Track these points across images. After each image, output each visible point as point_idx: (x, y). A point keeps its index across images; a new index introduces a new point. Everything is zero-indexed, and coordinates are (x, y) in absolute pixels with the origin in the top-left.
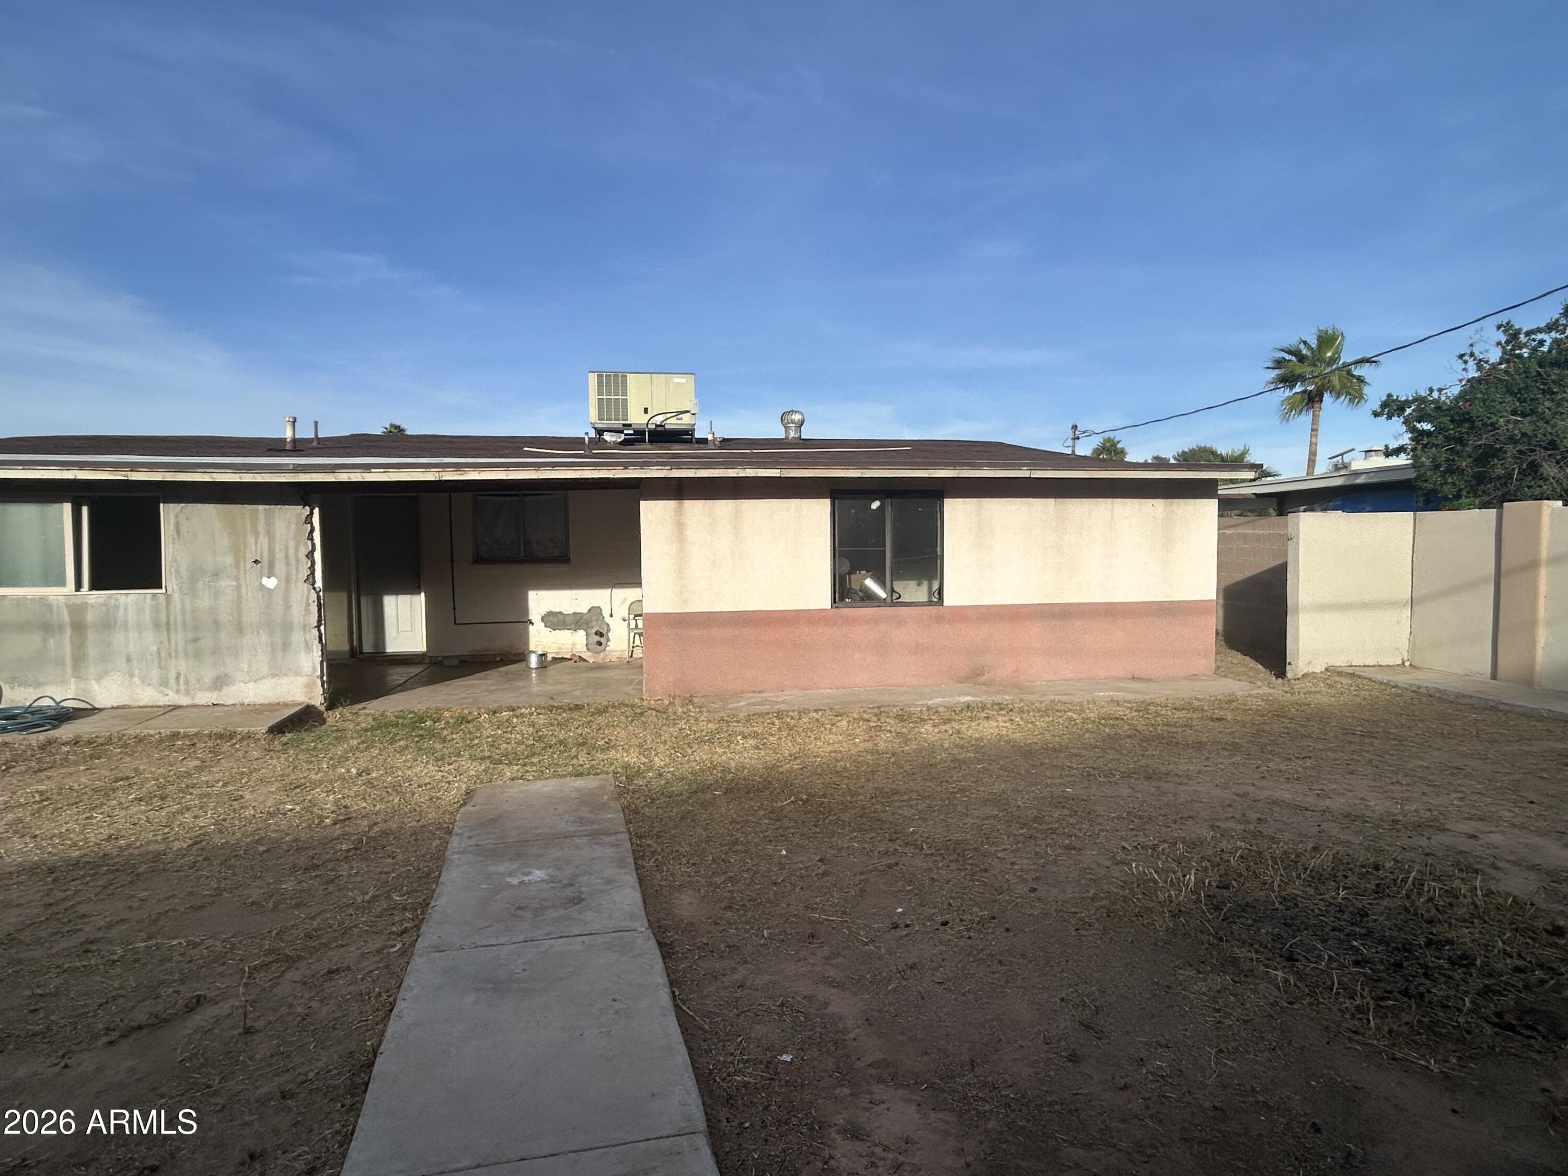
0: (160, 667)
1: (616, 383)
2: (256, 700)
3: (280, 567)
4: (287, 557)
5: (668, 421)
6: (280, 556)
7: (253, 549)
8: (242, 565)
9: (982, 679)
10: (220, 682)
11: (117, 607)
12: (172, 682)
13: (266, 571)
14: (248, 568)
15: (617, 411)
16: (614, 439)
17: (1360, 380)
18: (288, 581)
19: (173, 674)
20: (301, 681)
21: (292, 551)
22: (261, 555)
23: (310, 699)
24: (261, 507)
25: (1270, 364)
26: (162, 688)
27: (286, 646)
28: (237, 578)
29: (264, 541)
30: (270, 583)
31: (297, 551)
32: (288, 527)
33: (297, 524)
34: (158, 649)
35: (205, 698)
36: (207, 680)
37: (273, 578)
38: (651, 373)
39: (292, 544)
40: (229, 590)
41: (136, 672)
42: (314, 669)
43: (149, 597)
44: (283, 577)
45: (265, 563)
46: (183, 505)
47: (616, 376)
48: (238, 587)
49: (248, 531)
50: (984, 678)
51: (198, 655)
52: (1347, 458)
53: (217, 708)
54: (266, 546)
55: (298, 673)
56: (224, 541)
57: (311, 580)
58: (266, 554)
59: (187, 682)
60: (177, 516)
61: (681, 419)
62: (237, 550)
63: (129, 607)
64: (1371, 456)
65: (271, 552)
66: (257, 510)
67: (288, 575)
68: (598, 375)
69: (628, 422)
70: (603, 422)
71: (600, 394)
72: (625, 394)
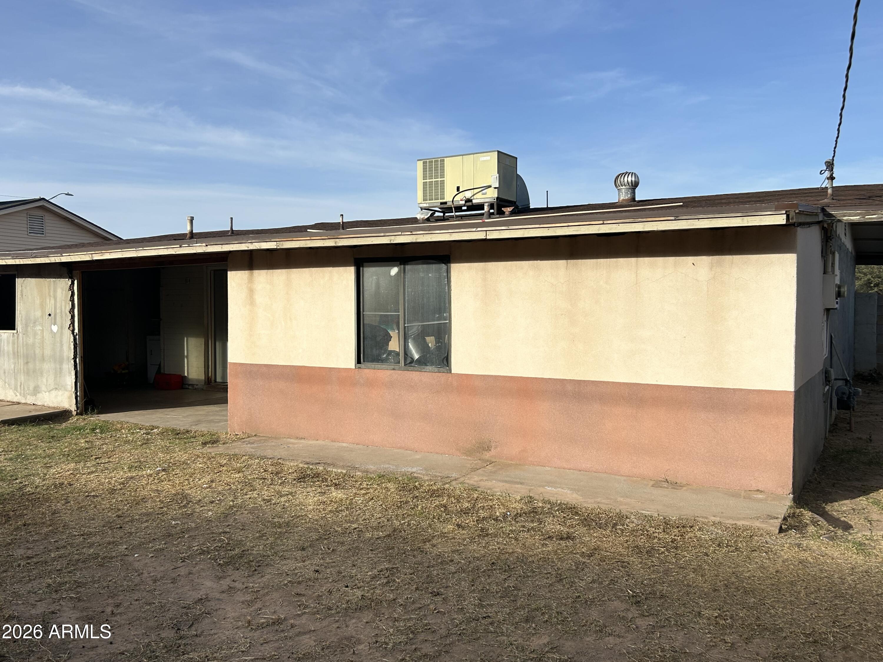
0: (15, 378)
1: (436, 167)
3: (58, 320)
4: (61, 312)
5: (475, 197)
6: (58, 312)
7: (48, 305)
8: (44, 316)
10: (36, 390)
12: (19, 387)
13: (53, 321)
14: (46, 318)
15: (436, 192)
18: (62, 327)
19: (19, 383)
20: (67, 394)
21: (63, 307)
22: (51, 311)
26: (15, 393)
27: (61, 370)
28: (42, 325)
29: (53, 301)
30: (55, 329)
31: (65, 308)
32: (62, 292)
33: (66, 291)
34: (14, 368)
35: (31, 400)
36: (31, 389)
37: (56, 325)
38: (463, 155)
39: (63, 304)
40: (40, 333)
41: (7, 380)
42: (72, 387)
43: (11, 335)
44: (60, 325)
45: (53, 315)
46: (24, 279)
47: (436, 161)
48: (43, 331)
49: (47, 295)
51: (28, 373)
54: (53, 305)
55: (65, 389)
56: (37, 301)
57: (71, 328)
58: (53, 309)
59: (24, 388)
60: (22, 286)
61: (485, 194)
62: (42, 307)
63: (5, 341)
65: (56, 308)
66: (52, 282)
67: (62, 324)
68: (424, 163)
69: (444, 201)
70: (426, 202)
71: (425, 178)
72: (443, 176)
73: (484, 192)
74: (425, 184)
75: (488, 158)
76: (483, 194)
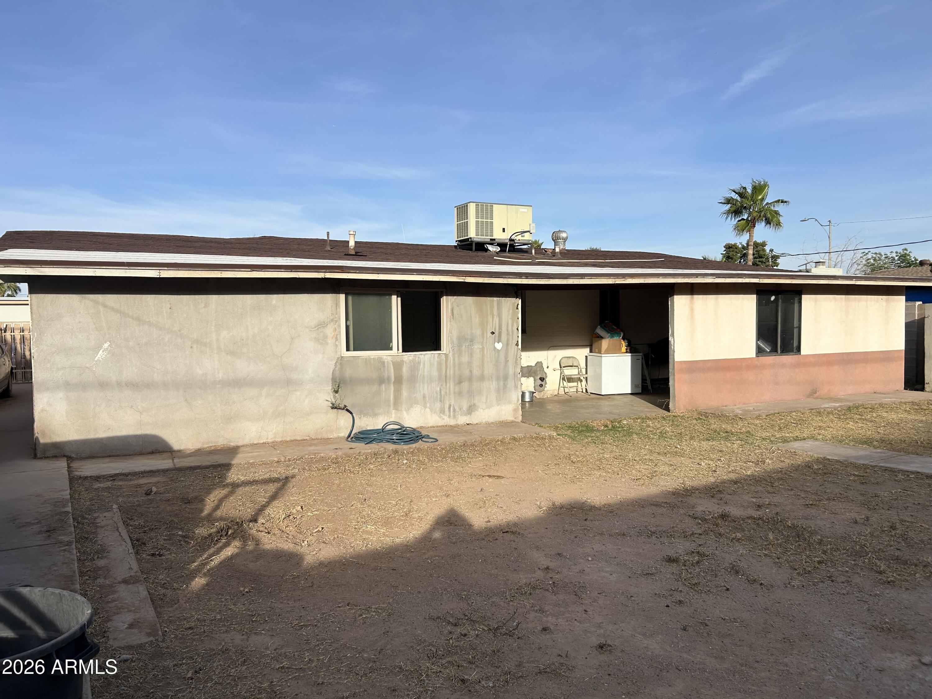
0: (441, 401)
1: (487, 210)
2: (489, 420)
3: (504, 337)
4: (507, 330)
5: (517, 238)
6: (504, 329)
7: (491, 324)
8: (485, 335)
9: (815, 395)
10: (471, 409)
11: (419, 363)
12: (447, 410)
13: (497, 338)
14: (488, 336)
15: (487, 230)
16: (494, 250)
17: (777, 213)
18: (507, 345)
19: (447, 406)
20: (511, 407)
21: (510, 326)
22: (495, 329)
23: (515, 418)
24: (495, 299)
25: (723, 201)
26: (442, 415)
27: (505, 386)
28: (482, 343)
29: (496, 320)
30: (499, 346)
31: (512, 326)
32: (509, 311)
33: (513, 310)
34: (440, 389)
35: (463, 420)
36: (465, 408)
37: (500, 343)
39: (510, 321)
40: (478, 351)
41: (428, 405)
42: (518, 400)
43: (436, 355)
44: (505, 342)
45: (497, 333)
46: (455, 297)
48: (483, 349)
49: (489, 314)
50: (817, 394)
51: (460, 394)
52: (809, 267)
53: (469, 426)
54: (497, 322)
55: (510, 402)
56: (476, 320)
57: (518, 344)
58: (497, 327)
59: (454, 410)
60: (452, 304)
62: (483, 326)
63: (426, 363)
64: (820, 265)
65: (500, 328)
66: (493, 300)
67: (508, 340)
68: (476, 205)
69: (493, 238)
70: (478, 237)
71: (477, 217)
72: (492, 218)
73: (523, 235)
74: (477, 222)
75: (526, 210)
76: (522, 236)
